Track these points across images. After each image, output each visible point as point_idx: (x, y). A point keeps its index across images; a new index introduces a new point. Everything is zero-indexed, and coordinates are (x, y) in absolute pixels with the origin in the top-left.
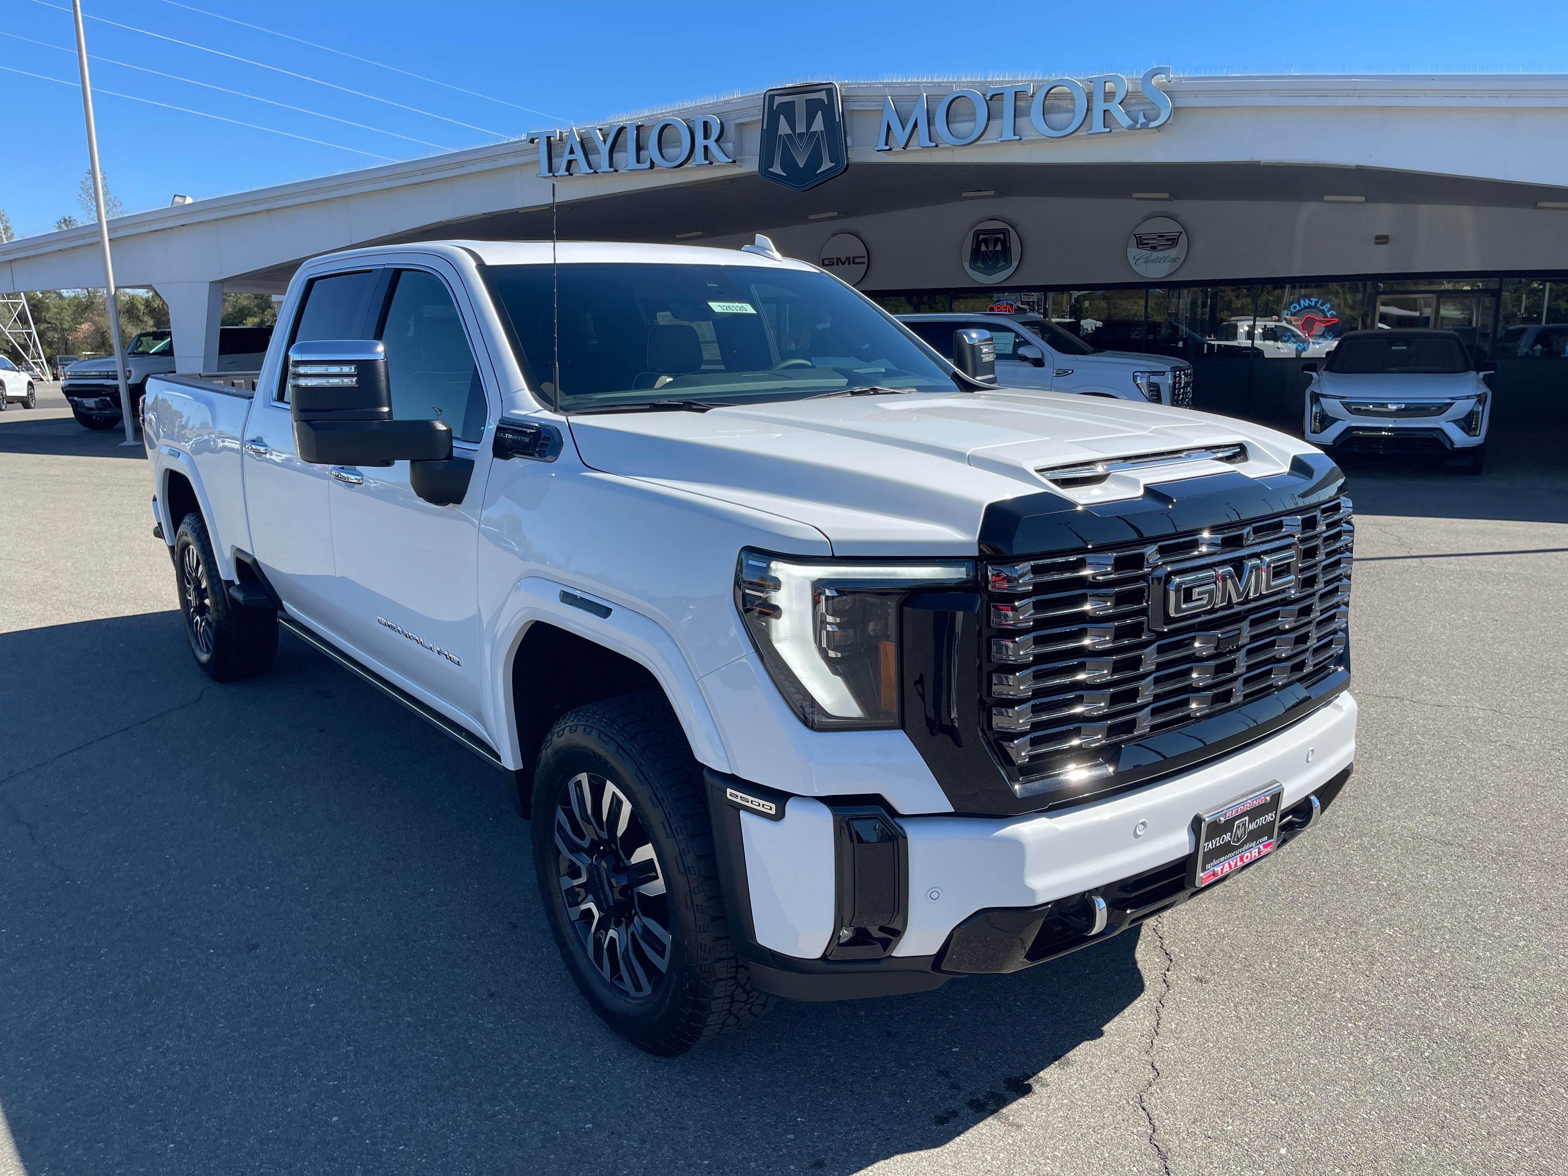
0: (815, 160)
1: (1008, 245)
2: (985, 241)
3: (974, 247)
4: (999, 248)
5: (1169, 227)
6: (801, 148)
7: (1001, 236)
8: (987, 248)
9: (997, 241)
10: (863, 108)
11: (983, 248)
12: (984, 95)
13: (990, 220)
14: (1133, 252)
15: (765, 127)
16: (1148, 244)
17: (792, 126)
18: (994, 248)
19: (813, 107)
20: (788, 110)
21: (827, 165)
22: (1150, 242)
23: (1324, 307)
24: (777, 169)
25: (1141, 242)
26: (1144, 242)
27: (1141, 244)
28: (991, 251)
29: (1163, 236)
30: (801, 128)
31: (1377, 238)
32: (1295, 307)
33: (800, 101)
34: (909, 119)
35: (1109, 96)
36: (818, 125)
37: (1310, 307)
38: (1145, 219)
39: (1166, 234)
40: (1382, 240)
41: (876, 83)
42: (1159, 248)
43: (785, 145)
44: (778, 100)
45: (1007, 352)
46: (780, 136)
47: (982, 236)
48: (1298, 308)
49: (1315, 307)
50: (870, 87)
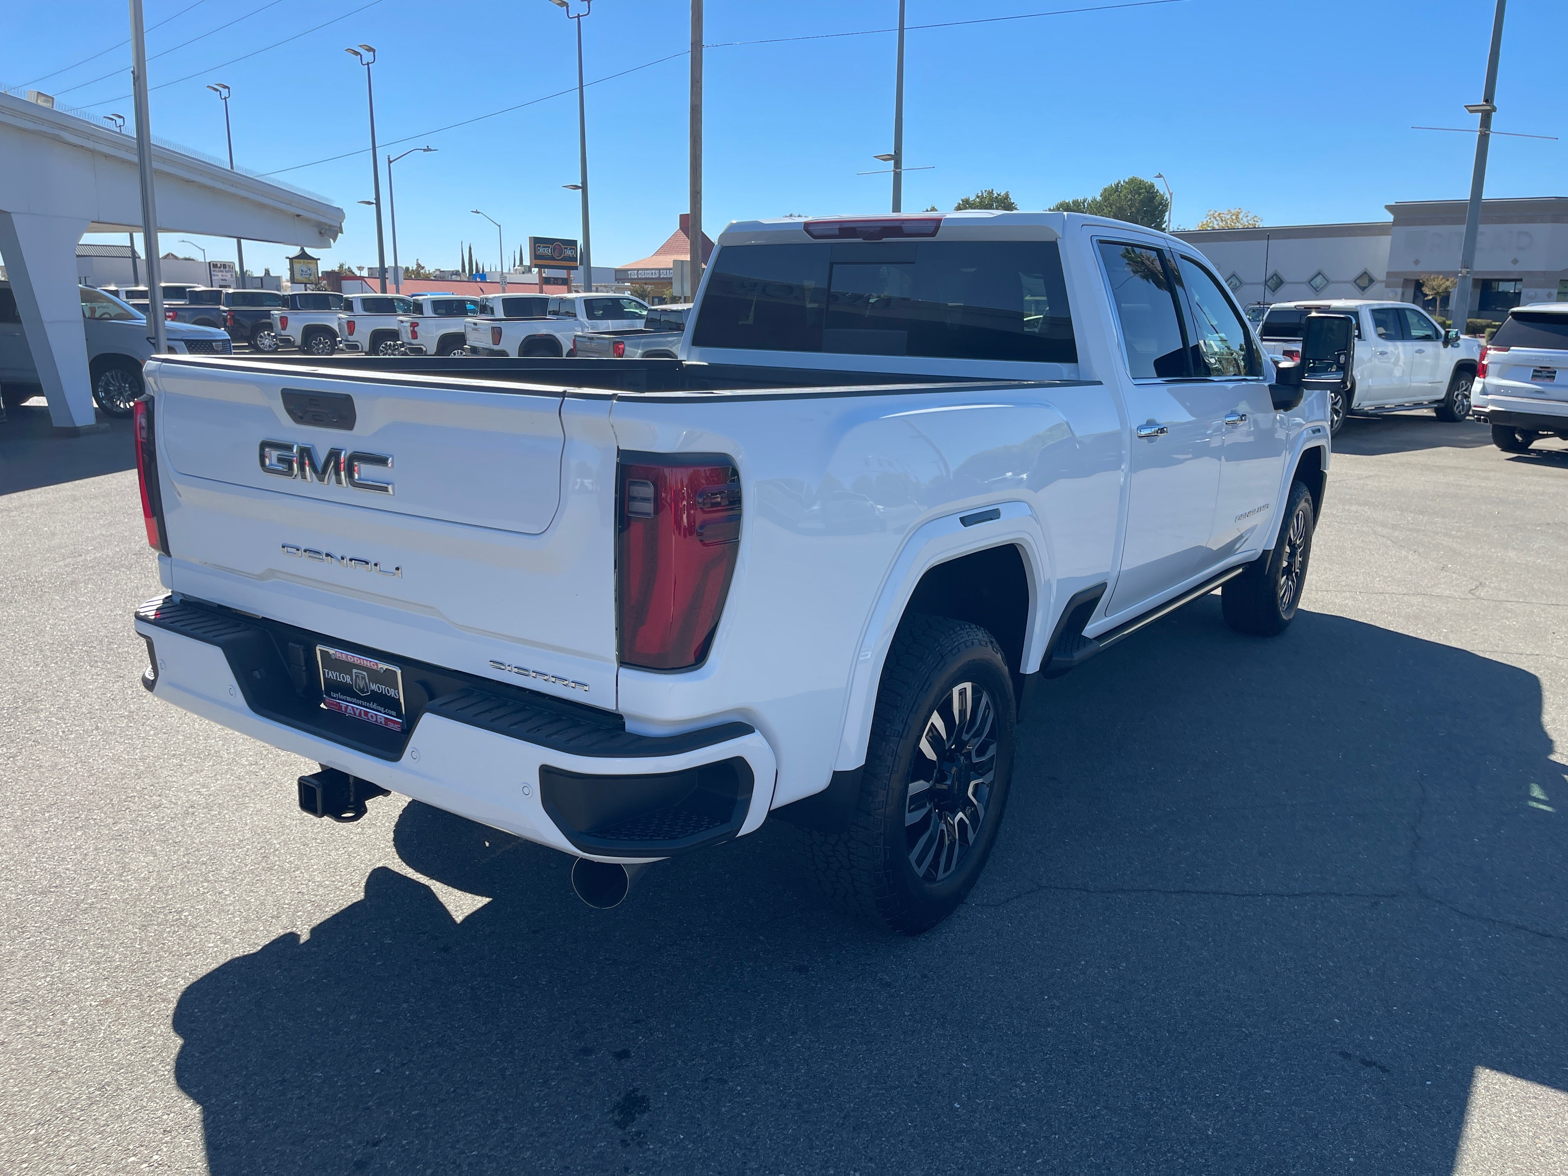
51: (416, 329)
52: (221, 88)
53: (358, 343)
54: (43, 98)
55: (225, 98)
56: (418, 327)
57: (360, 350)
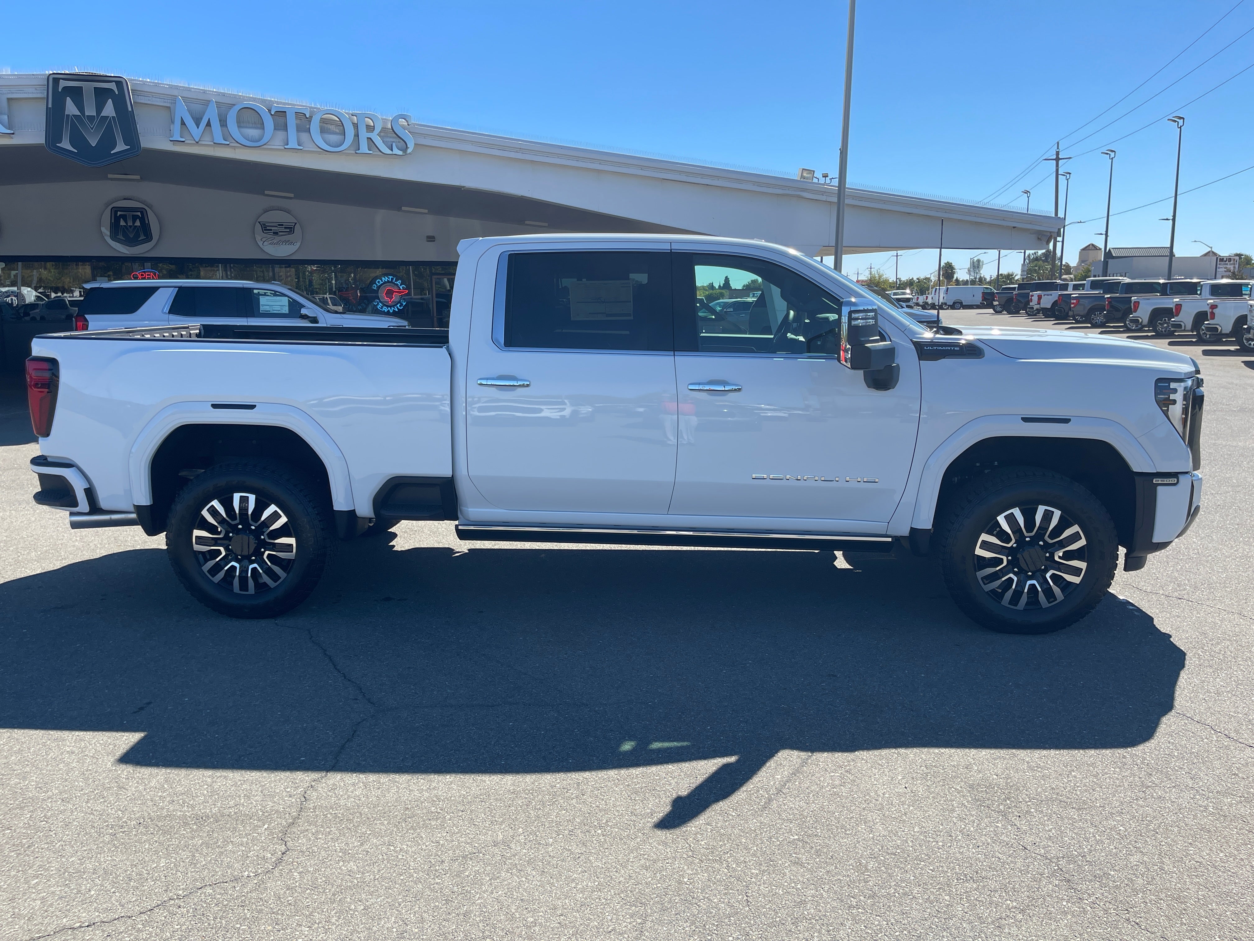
0: (108, 141)
1: (147, 222)
2: (124, 218)
3: (113, 221)
4: (138, 223)
5: (286, 218)
6: (92, 129)
7: (139, 214)
8: (127, 223)
9: (135, 218)
10: (149, 102)
11: (122, 223)
12: (270, 111)
13: (125, 199)
14: (259, 235)
15: (50, 106)
16: (271, 230)
17: (81, 108)
18: (134, 223)
19: (102, 95)
20: (76, 94)
21: (121, 147)
22: (273, 228)
23: (397, 283)
24: (66, 144)
25: (265, 228)
26: (268, 228)
27: (265, 230)
28: (130, 226)
29: (283, 225)
30: (90, 111)
31: (428, 237)
32: (379, 282)
33: (88, 87)
34: (202, 119)
35: (370, 129)
36: (109, 110)
37: (388, 282)
38: (266, 211)
39: (284, 224)
40: (431, 239)
41: (161, 84)
42: (280, 234)
43: (73, 125)
44: (63, 84)
45: (284, 312)
46: (68, 116)
47: (119, 213)
48: (381, 283)
49: (391, 282)
50: (156, 85)
51: (1214, 311)
52: (1111, 153)
53: (1182, 323)
54: (807, 172)
55: (1112, 159)
56: (1217, 309)
57: (1183, 328)
